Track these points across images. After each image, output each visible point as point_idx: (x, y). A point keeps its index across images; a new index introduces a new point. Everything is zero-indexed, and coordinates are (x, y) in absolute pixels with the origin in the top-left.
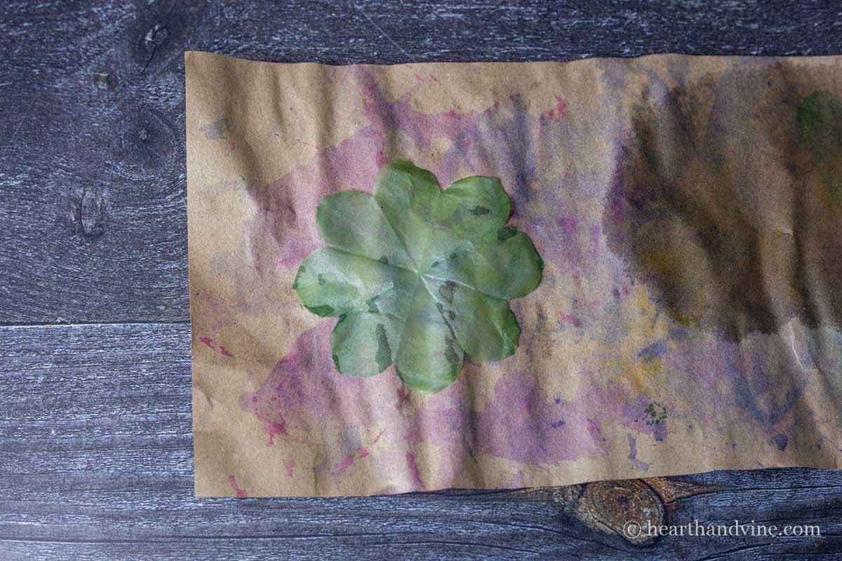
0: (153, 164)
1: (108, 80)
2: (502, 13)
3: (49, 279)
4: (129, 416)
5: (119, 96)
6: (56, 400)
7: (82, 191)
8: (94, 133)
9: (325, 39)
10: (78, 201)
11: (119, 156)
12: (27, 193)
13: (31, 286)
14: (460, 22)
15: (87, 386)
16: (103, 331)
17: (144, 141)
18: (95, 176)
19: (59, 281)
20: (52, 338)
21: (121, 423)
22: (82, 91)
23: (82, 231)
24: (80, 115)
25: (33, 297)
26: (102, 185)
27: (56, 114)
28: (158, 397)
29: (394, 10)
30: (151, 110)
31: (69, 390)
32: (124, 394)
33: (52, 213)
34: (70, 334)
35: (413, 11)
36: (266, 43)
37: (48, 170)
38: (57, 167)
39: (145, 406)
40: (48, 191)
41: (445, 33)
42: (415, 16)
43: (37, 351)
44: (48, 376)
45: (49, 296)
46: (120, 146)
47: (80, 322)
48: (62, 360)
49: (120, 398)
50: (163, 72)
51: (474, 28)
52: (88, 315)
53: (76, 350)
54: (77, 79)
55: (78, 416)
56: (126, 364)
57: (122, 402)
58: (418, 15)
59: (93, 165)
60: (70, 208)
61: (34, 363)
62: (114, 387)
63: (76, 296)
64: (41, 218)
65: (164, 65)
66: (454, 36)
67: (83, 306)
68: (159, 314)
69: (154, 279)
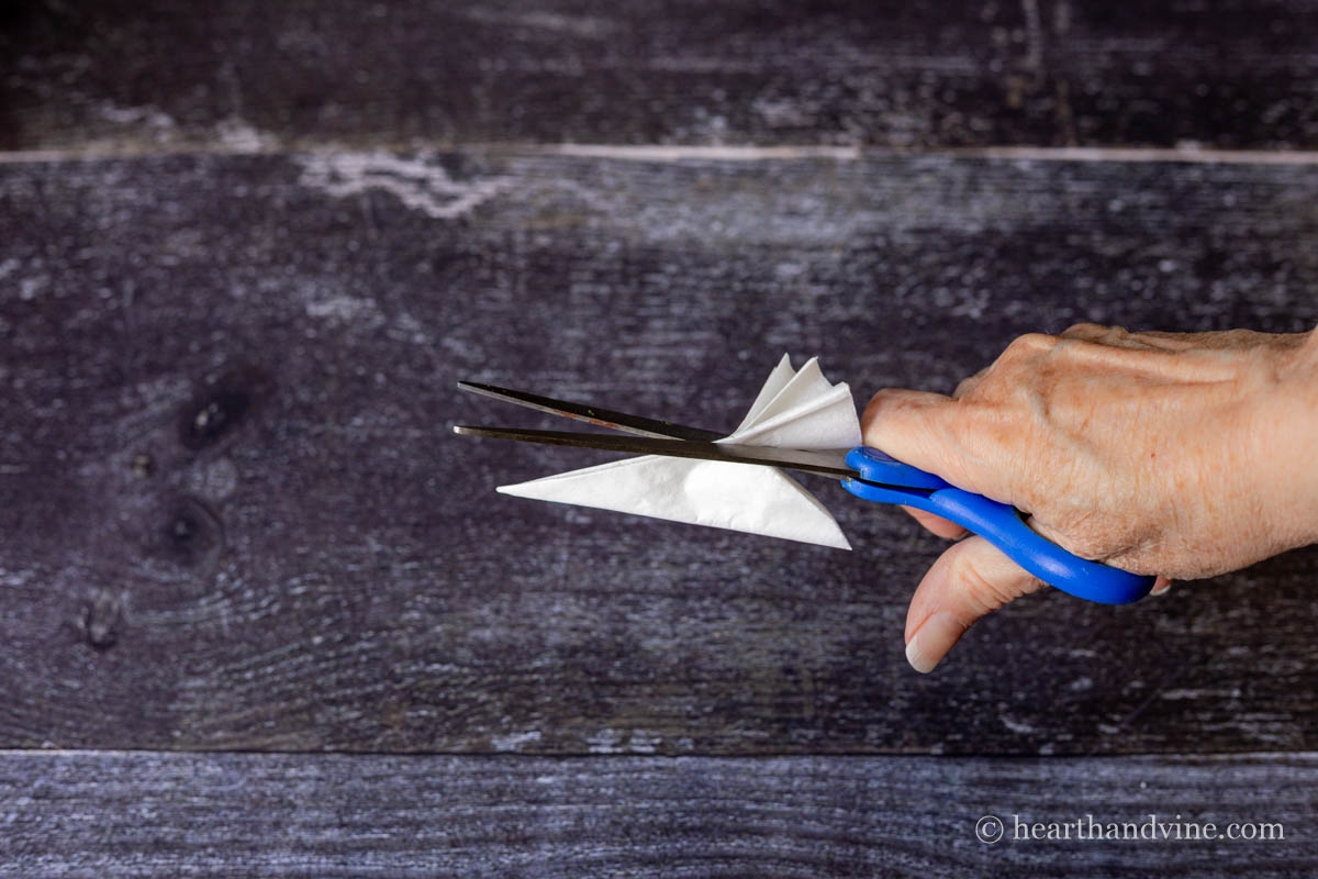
0: (188, 562)
1: (148, 467)
2: (639, 394)
3: (41, 696)
4: (117, 866)
5: (157, 484)
6: (27, 845)
9: (416, 422)
10: (90, 604)
11: (148, 552)
12: (30, 593)
13: (17, 703)
15: (69, 828)
16: (99, 760)
17: (181, 536)
18: (115, 575)
19: (54, 699)
20: (35, 766)
23: (90, 640)
25: (18, 716)
26: (123, 587)
28: (159, 846)
30: (194, 501)
31: (45, 832)
32: (115, 839)
33: (55, 618)
34: (58, 762)
38: (70, 563)
39: (140, 855)
43: (13, 782)
44: (23, 813)
45: (37, 715)
46: (151, 540)
47: (72, 748)
48: (44, 794)
49: (110, 844)
50: (214, 458)
52: (84, 741)
53: (62, 782)
54: (109, 464)
55: (52, 865)
56: (123, 803)
57: (111, 850)
60: (78, 612)
61: (7, 797)
62: (103, 830)
63: (72, 717)
65: (216, 450)
67: (77, 730)
68: (173, 740)
69: (172, 697)
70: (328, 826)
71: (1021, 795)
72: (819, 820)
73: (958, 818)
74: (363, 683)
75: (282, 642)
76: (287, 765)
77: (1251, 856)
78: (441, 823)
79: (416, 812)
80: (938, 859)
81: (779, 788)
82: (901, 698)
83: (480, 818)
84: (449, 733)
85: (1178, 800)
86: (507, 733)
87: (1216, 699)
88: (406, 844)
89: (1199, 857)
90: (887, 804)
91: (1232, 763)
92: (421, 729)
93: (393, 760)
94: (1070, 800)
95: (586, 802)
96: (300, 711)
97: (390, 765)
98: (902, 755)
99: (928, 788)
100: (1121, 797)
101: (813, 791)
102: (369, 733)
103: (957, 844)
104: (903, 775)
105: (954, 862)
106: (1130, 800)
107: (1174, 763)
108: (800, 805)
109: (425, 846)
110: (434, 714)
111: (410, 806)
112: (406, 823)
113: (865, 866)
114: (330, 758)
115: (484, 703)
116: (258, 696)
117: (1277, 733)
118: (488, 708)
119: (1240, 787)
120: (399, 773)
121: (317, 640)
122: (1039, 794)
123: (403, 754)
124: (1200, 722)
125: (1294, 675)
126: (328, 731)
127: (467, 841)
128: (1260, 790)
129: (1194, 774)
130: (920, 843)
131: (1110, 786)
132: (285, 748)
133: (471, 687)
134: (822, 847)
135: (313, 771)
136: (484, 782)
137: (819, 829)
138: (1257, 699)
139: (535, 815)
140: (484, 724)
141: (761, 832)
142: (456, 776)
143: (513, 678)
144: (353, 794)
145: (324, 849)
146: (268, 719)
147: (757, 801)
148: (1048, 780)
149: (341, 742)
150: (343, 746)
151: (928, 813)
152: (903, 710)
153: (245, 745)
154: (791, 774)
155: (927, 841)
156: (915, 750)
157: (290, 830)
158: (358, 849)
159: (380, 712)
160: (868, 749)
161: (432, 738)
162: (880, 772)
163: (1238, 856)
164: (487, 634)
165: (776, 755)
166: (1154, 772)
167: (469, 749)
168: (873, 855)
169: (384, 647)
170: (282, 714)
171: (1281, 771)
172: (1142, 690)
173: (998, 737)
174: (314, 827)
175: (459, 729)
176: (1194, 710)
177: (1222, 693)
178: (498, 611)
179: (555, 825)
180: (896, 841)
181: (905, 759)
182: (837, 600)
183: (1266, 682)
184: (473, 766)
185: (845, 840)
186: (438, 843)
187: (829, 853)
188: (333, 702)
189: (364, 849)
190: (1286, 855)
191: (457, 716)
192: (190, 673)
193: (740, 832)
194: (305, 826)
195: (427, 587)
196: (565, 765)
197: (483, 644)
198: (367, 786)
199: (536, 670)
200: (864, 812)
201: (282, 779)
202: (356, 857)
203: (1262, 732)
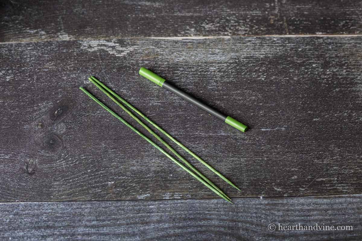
0: (54, 151)
1: (41, 125)
2: (174, 103)
3: (15, 188)
4: (37, 233)
5: (44, 130)
6: (13, 227)
7: (29, 160)
8: (35, 141)
10: (27, 163)
11: (43, 148)
12: (11, 160)
13: (8, 190)
14: (160, 106)
15: (24, 223)
16: (31, 204)
17: (51, 144)
18: (34, 155)
19: (18, 188)
20: (14, 207)
21: (34, 235)
22: (33, 129)
23: (27, 172)
24: (31, 136)
25: (8, 193)
26: (36, 158)
27: (23, 136)
28: (48, 227)
29: (138, 103)
30: (55, 134)
31: (17, 224)
32: (36, 225)
33: (18, 166)
34: (20, 205)
35: (144, 103)
36: (94, 114)
37: (19, 153)
38: (22, 152)
39: (43, 230)
40: (18, 160)
41: (154, 109)
42: (144, 104)
43: (8, 211)
44: (11, 219)
45: (14, 193)
46: (43, 145)
47: (24, 202)
48: (17, 214)
49: (35, 227)
50: (60, 123)
51: (164, 107)
52: (27, 199)
53: (21, 211)
54: (31, 125)
55: (19, 233)
56: (38, 216)
57: (35, 228)
58: (146, 104)
59: (34, 151)
60: (24, 165)
61: (6, 215)
62: (33, 223)
63: (24, 193)
64: (14, 168)
65: (60, 121)
66: (158, 110)
67: (25, 196)
68: (51, 199)
69: (50, 187)
70: (93, 220)
71: (279, 207)
72: (225, 215)
73: (263, 214)
74: (102, 182)
75: (80, 171)
76: (82, 205)
77: (341, 222)
78: (124, 219)
79: (117, 216)
80: (257, 225)
81: (214, 207)
82: (246, 182)
83: (134, 217)
84: (125, 195)
85: (321, 208)
86: (141, 194)
87: (331, 181)
88: (115, 225)
89: (327, 223)
90: (243, 211)
91: (335, 197)
92: (118, 194)
93: (111, 202)
94: (292, 208)
95: (162, 212)
96: (85, 190)
97: (109, 204)
98: (247, 198)
99: (254, 206)
100: (306, 207)
101: (223, 208)
102: (104, 195)
103: (262, 221)
104: (248, 203)
105: (262, 226)
106: (308, 208)
107: (320, 198)
108: (220, 211)
109: (120, 225)
110: (121, 190)
111: (115, 215)
112: (114, 219)
113: (238, 227)
114: (93, 202)
115: (134, 187)
116: (74, 186)
117: (347, 189)
118: (136, 188)
119: (338, 204)
120: (112, 206)
121: (89, 171)
122: (284, 207)
123: (113, 201)
124: (326, 187)
125: (351, 174)
126: (93, 195)
127: (131, 223)
128: (343, 205)
129: (325, 201)
130: (253, 221)
131: (303, 205)
132: (81, 200)
133: (130, 182)
134: (226, 223)
135: (89, 206)
136: (135, 208)
137: (226, 218)
138: (342, 180)
139: (149, 216)
140: (135, 192)
141: (210, 219)
142: (128, 206)
143: (142, 180)
144: (100, 212)
145: (93, 227)
146: (76, 192)
147: (208, 211)
148: (286, 203)
149: (96, 198)
150: (97, 199)
151: (254, 213)
152: (247, 186)
153: (70, 199)
154: (217, 203)
155: (255, 220)
156: (250, 196)
157: (83, 222)
158: (102, 226)
159: (106, 190)
160: (238, 196)
161: (121, 196)
162: (241, 202)
163: (338, 222)
164: (135, 168)
165: (213, 198)
166: (315, 201)
167: (131, 199)
168: (240, 224)
169: (107, 172)
170: (80, 191)
171: (349, 199)
172: (311, 179)
173: (273, 192)
174: (89, 221)
175: (128, 194)
176: (325, 184)
177: (332, 179)
178: (137, 162)
179: (155, 219)
180: (246, 220)
181: (248, 199)
182: (228, 157)
183: (343, 176)
184: (132, 204)
185: (233, 221)
186: (123, 224)
187: (228, 224)
188: (94, 187)
189: (103, 226)
190: (350, 222)
191: (127, 190)
192: (55, 181)
193: (204, 219)
194: (87, 221)
195: (118, 156)
196: (157, 202)
197: (134, 171)
198: (104, 209)
199: (148, 177)
200: (237, 213)
201: (81, 208)
202: (101, 229)
203: (343, 189)
